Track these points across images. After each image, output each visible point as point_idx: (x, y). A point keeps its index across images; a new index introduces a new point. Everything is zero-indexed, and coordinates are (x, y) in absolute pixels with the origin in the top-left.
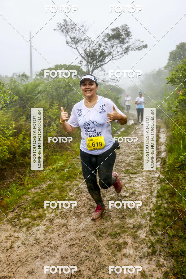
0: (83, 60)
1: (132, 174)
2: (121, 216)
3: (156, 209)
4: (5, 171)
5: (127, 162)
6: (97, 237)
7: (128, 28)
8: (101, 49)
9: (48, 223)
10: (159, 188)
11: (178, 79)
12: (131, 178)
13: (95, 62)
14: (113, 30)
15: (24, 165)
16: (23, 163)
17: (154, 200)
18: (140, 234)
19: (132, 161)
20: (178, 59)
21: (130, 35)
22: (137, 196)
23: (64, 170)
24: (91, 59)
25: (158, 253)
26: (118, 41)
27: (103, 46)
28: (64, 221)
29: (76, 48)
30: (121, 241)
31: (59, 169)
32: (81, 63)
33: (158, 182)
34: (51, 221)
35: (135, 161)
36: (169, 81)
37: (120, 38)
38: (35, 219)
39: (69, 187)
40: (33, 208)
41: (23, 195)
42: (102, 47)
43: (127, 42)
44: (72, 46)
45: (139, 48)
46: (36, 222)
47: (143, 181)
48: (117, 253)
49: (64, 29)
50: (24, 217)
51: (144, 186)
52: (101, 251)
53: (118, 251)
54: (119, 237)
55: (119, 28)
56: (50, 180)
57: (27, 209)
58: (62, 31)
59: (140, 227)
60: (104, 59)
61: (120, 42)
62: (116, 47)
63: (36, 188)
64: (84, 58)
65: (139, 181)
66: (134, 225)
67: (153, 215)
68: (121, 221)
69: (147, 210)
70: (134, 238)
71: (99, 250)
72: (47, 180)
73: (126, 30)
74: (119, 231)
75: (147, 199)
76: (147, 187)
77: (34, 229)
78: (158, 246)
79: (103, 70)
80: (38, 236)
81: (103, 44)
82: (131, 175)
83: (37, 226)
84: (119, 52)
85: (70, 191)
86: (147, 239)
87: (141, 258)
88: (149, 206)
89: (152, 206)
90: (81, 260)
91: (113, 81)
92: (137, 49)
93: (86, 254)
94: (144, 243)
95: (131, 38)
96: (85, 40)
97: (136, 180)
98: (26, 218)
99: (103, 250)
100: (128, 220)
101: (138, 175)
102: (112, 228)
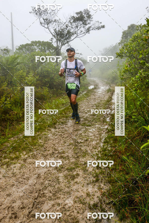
0: (53, 38)
1: (88, 126)
2: (76, 156)
3: (103, 151)
5: (85, 117)
6: (58, 171)
7: (90, 12)
8: (68, 28)
9: (22, 162)
10: (106, 136)
11: (124, 54)
12: (86, 129)
13: (63, 39)
14: (77, 13)
15: (6, 120)
16: (4, 119)
17: (102, 145)
19: (88, 117)
20: (129, 37)
21: (91, 18)
22: (89, 142)
24: (60, 37)
25: (100, 180)
26: (81, 22)
27: (70, 27)
28: (34, 160)
29: (48, 28)
30: (75, 173)
32: (51, 40)
33: (106, 132)
34: (25, 160)
35: (91, 117)
36: (118, 56)
37: (83, 20)
38: (13, 159)
39: (39, 136)
40: (12, 151)
41: (4, 142)
43: (89, 23)
45: (98, 27)
46: (13, 161)
47: (95, 131)
48: (71, 181)
49: (38, 12)
51: (95, 135)
52: (59, 180)
54: (74, 171)
55: (82, 12)
57: (7, 152)
58: (37, 14)
60: (70, 37)
61: (83, 23)
62: (80, 28)
63: (14, 137)
64: (54, 36)
65: (92, 131)
66: (85, 162)
67: (100, 155)
68: (76, 160)
69: (95, 152)
70: (84, 171)
71: (58, 179)
73: (88, 14)
74: (74, 167)
75: (97, 144)
76: (97, 136)
77: (12, 166)
78: (101, 176)
79: (69, 46)
80: (15, 171)
81: (70, 25)
82: (86, 127)
83: (15, 164)
84: (82, 31)
85: (40, 139)
86: (94, 171)
87: (88, 184)
89: (99, 149)
90: (45, 186)
92: (96, 28)
93: (49, 182)
94: (91, 174)
95: (92, 21)
96: (55, 21)
97: (90, 131)
98: (6, 158)
99: (61, 180)
100: (81, 159)
101: (92, 127)
102: (69, 164)
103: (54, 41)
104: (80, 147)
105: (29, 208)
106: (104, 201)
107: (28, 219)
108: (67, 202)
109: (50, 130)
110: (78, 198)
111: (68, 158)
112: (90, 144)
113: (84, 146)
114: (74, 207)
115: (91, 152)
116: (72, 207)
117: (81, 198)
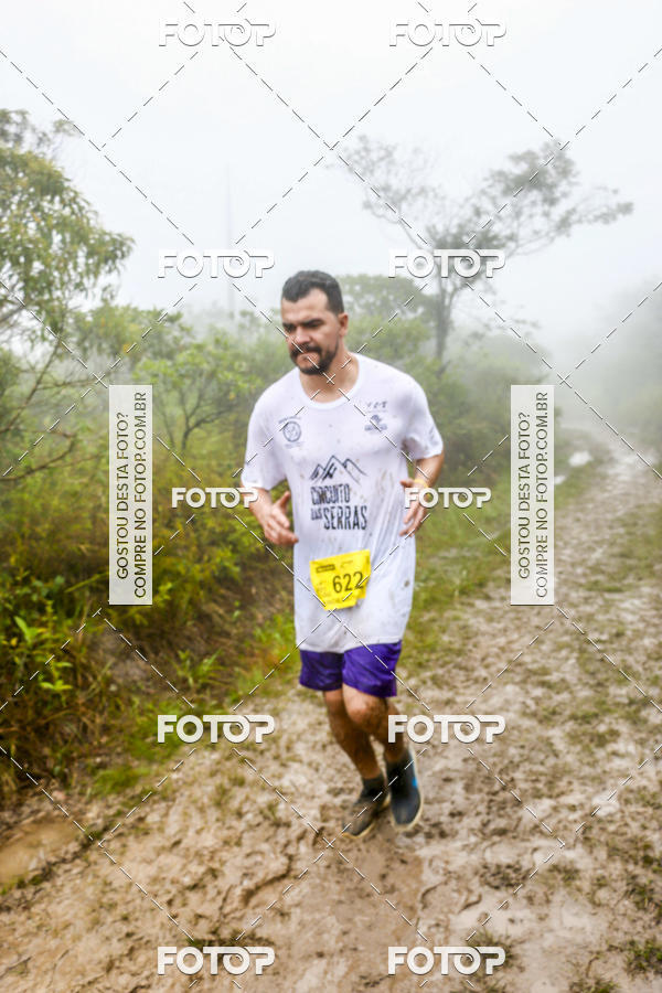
1: (610, 591)
2: (592, 682)
4: (250, 586)
5: (590, 563)
6: (541, 722)
8: (482, 220)
12: (606, 601)
14: (517, 159)
18: (649, 714)
19: (605, 561)
21: (573, 172)
22: (631, 640)
26: (535, 195)
27: (488, 214)
28: (446, 694)
29: (400, 222)
30: (602, 728)
35: (613, 561)
37: (541, 185)
42: (484, 216)
43: (565, 195)
44: (388, 216)
45: (605, 214)
47: (644, 607)
48: (595, 750)
49: (356, 162)
51: (647, 619)
52: (555, 747)
53: (597, 746)
54: (597, 722)
55: (534, 153)
59: (646, 702)
61: (544, 199)
62: (531, 216)
65: (631, 607)
66: (630, 698)
68: (596, 691)
70: (635, 723)
71: (552, 745)
73: (560, 157)
74: (595, 710)
76: (656, 621)
79: (490, 290)
81: (488, 206)
82: (607, 596)
84: (540, 231)
85: (444, 632)
92: (597, 215)
93: (521, 751)
95: (576, 184)
96: (423, 191)
97: (623, 606)
99: (560, 745)
100: (613, 690)
101: (627, 593)
102: (574, 704)
104: (599, 656)
105: (478, 814)
107: (484, 839)
108: (596, 801)
109: (472, 605)
110: (631, 791)
112: (634, 645)
113: (615, 650)
114: (627, 814)
115: (645, 669)
116: (619, 816)
117: (643, 792)
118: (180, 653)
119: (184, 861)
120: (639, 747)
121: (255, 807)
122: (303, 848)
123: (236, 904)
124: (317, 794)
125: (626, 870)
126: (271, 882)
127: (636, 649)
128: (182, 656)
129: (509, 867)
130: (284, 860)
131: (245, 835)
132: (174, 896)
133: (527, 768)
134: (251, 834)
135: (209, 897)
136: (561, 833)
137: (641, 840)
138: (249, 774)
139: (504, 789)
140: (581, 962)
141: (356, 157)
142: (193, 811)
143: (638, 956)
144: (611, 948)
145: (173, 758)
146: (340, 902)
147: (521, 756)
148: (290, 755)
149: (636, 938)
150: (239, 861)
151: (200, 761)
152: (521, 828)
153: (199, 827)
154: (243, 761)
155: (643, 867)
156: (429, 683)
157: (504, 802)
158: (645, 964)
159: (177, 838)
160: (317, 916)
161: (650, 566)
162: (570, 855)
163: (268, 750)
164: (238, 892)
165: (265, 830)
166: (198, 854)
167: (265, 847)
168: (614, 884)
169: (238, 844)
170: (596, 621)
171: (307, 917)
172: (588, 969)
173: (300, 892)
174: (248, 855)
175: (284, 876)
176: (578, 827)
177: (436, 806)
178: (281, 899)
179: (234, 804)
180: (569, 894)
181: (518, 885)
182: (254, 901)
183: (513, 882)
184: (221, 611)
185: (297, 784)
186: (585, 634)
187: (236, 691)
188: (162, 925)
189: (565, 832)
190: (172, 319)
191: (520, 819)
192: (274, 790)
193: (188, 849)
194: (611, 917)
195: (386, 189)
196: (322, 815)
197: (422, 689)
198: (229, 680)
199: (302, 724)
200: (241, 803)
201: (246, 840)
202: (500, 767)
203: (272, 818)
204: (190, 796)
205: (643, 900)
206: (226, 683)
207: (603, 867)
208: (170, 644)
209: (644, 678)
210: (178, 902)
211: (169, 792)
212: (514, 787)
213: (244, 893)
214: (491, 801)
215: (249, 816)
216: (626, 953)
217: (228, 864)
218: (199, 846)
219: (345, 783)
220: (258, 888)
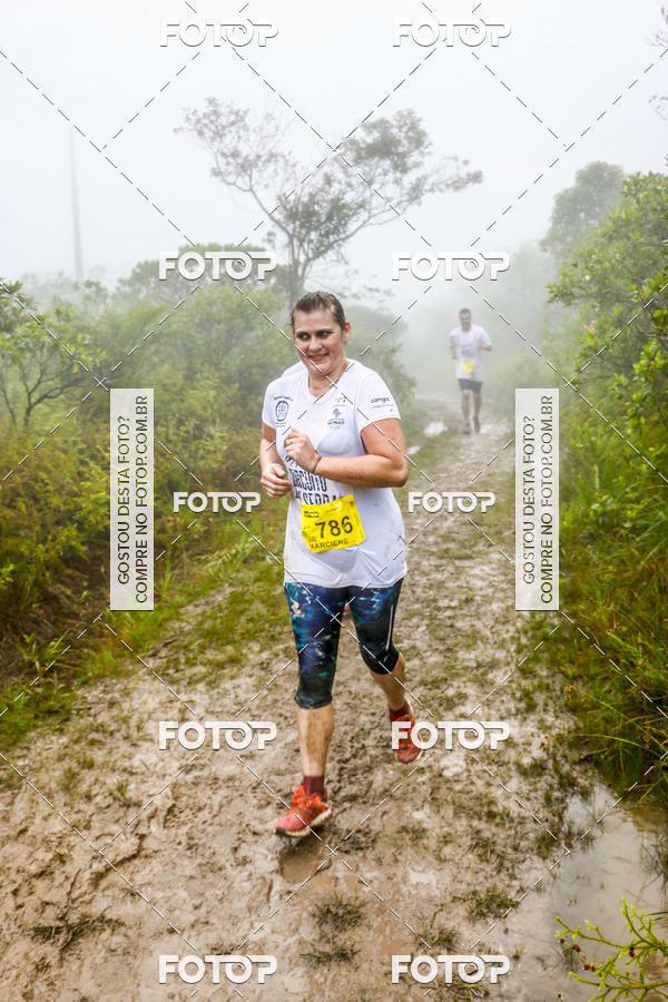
0: (277, 230)
1: (460, 558)
2: (442, 648)
5: (442, 532)
7: (420, 120)
8: (333, 189)
9: (257, 672)
11: (581, 288)
12: (457, 568)
13: (313, 235)
14: (369, 127)
18: (495, 677)
19: (456, 529)
20: (582, 215)
21: (426, 143)
22: (479, 606)
23: (264, 559)
24: (302, 226)
25: (540, 707)
26: (386, 164)
27: (340, 183)
29: (251, 190)
30: (451, 692)
31: (251, 557)
32: (270, 241)
34: (264, 666)
35: (464, 529)
36: (556, 296)
37: (392, 153)
38: (221, 666)
40: (207, 644)
41: (167, 620)
42: (335, 185)
43: (417, 165)
44: (238, 184)
45: (455, 182)
46: (226, 671)
47: (493, 573)
48: (443, 714)
49: (206, 125)
50: (191, 663)
51: (496, 584)
53: (446, 710)
54: (445, 686)
55: (387, 122)
56: (231, 585)
57: (192, 647)
58: (201, 133)
59: (493, 665)
60: (345, 224)
61: (396, 167)
62: (383, 184)
63: (197, 603)
64: (278, 223)
65: (480, 573)
66: (478, 662)
67: (524, 641)
68: (445, 657)
69: (508, 632)
70: (482, 685)
72: (221, 585)
73: (413, 128)
74: (443, 675)
76: (504, 586)
77: (227, 685)
78: (540, 698)
79: (342, 259)
80: (242, 697)
81: (339, 175)
82: (457, 562)
83: (232, 678)
84: (392, 198)
86: (514, 686)
87: (502, 718)
88: (514, 625)
89: (519, 624)
91: (376, 294)
92: (447, 186)
93: (372, 719)
94: (506, 692)
95: (429, 153)
96: (272, 157)
97: (473, 572)
98: (194, 665)
100: (462, 654)
101: (477, 560)
102: (424, 670)
103: (278, 244)
104: (449, 623)
106: (565, 757)
108: (444, 762)
110: (477, 751)
111: (418, 653)
112: (482, 609)
113: (464, 616)
114: (473, 773)
115: (492, 633)
116: (465, 775)
117: (488, 752)
118: (25, 636)
119: (31, 849)
120: (486, 708)
121: (105, 789)
122: (155, 827)
123: (84, 889)
124: (169, 771)
125: (471, 826)
126: (122, 862)
127: (485, 614)
128: (28, 639)
129: (359, 831)
130: (135, 840)
131: (94, 818)
132: (20, 885)
133: (378, 735)
134: (101, 816)
135: (56, 883)
136: (409, 796)
137: (486, 796)
138: (98, 755)
139: (354, 756)
140: (426, 915)
141: (205, 121)
142: (40, 798)
143: (479, 904)
144: (455, 899)
145: (19, 744)
146: (192, 877)
147: (372, 723)
148: (141, 734)
149: (478, 888)
150: (89, 843)
151: (48, 747)
152: (372, 793)
153: (46, 813)
154: (92, 743)
155: (487, 822)
156: (282, 656)
157: (355, 769)
158: (485, 911)
159: (23, 827)
160: (169, 893)
161: (499, 533)
162: (418, 815)
163: (118, 731)
164: (87, 875)
165: (116, 811)
166: (46, 841)
167: (115, 828)
168: (459, 840)
169: (87, 827)
170: (447, 588)
171: (159, 895)
172: (432, 922)
173: (151, 871)
174: (97, 838)
175: (134, 857)
176: (425, 789)
177: (288, 777)
178: (131, 880)
179: (84, 787)
180: (417, 852)
181: (367, 848)
182: (103, 884)
183: (362, 846)
184: (69, 592)
185: (148, 763)
186: (435, 601)
187: (85, 674)
188: (7, 915)
189: (414, 794)
190: (12, 290)
191: (370, 784)
192: (125, 770)
193: (34, 837)
194: (455, 871)
195: (235, 154)
196: (173, 792)
197: (274, 662)
198: (78, 662)
199: (153, 703)
200: (90, 786)
201: (95, 824)
202: (351, 735)
203: (122, 799)
204: (37, 782)
205: (486, 852)
206: (75, 666)
207: (450, 825)
208: (14, 627)
209: (491, 641)
210: (24, 890)
211: (15, 780)
212: (365, 754)
213: (94, 876)
214: (342, 769)
215: (98, 799)
216: (468, 902)
217: (77, 848)
218: (46, 833)
219: (197, 759)
220: (108, 870)
